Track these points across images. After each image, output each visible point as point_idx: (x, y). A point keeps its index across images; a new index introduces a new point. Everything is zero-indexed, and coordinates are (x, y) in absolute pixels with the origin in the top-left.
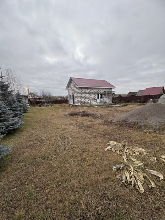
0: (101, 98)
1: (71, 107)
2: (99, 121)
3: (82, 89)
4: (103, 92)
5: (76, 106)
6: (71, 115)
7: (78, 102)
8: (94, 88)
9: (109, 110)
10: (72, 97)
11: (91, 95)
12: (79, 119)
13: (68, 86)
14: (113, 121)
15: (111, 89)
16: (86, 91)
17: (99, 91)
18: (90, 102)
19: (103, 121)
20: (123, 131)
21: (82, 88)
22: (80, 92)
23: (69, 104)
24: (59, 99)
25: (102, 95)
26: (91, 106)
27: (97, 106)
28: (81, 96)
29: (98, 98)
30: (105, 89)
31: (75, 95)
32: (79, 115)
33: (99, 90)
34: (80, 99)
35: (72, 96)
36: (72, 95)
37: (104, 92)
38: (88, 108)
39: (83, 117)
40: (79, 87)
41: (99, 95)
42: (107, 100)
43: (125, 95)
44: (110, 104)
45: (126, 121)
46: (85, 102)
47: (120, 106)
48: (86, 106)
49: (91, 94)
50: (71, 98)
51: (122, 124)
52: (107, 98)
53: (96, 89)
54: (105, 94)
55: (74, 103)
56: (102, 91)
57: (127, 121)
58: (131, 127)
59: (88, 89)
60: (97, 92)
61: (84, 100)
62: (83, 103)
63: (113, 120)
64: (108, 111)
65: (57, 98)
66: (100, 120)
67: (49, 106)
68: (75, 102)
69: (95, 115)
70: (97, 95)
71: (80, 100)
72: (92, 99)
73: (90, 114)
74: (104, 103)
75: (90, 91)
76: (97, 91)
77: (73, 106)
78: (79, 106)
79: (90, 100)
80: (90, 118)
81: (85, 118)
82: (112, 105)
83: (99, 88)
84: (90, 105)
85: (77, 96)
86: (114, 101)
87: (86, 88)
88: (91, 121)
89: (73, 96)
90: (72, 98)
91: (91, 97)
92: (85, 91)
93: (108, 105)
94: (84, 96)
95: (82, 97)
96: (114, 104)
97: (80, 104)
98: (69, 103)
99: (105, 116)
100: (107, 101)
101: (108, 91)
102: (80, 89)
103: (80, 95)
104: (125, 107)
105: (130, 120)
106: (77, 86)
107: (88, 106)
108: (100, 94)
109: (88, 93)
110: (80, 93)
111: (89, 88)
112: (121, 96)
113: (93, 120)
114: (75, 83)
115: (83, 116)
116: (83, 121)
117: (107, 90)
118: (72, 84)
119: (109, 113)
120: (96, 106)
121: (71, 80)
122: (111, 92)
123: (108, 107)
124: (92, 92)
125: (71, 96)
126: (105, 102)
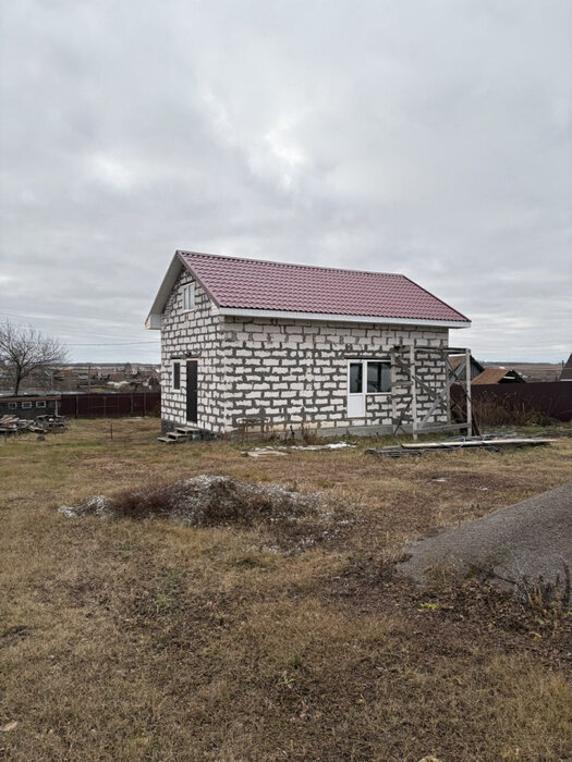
0: (376, 385)
1: (175, 442)
2: (312, 563)
3: (249, 328)
4: (385, 348)
5: (205, 436)
6: (129, 507)
7: (216, 411)
8: (328, 324)
9: (419, 475)
10: (183, 377)
11: (304, 367)
12: (170, 539)
13: (163, 307)
14: (406, 565)
15: (445, 330)
16: (278, 338)
17: (363, 341)
18: (303, 414)
19: (337, 559)
20: (445, 665)
21: (251, 321)
22: (235, 349)
23: (165, 423)
24: (117, 385)
25: (378, 367)
26: (308, 439)
27: (348, 437)
28: (240, 370)
29: (357, 388)
30: (403, 328)
31: (200, 362)
32: (183, 512)
33: (362, 333)
34: (234, 390)
35: (183, 370)
36: (183, 362)
37: (397, 348)
38: (278, 452)
39: (205, 525)
40: (226, 317)
41: (360, 366)
42: (414, 405)
43: (550, 372)
44: (438, 429)
45: (491, 575)
46: (269, 411)
47: (498, 448)
48: (271, 439)
49: (309, 362)
50: (177, 386)
51: (461, 598)
52: (414, 391)
53: (340, 332)
54: (399, 365)
55: (192, 414)
56: (383, 344)
57: (497, 570)
58: (516, 627)
59: (289, 330)
60: (349, 348)
61: (262, 398)
62: (251, 421)
63: (405, 559)
64: (403, 485)
65: (108, 378)
66: (317, 556)
67: (28, 431)
68: (200, 409)
69: (300, 513)
70: (348, 370)
71: (233, 400)
72: (315, 397)
73: (267, 507)
74: (398, 422)
75: (300, 339)
76: (347, 340)
77: (187, 436)
78: (221, 436)
79: (297, 398)
80: (253, 534)
81: (219, 534)
82: (449, 435)
83: (359, 325)
84: (298, 436)
85: (213, 370)
86: (465, 408)
87: (274, 322)
88: (249, 562)
89: (192, 369)
90: (183, 384)
91: (309, 377)
92: (269, 340)
93: (422, 437)
94: (262, 375)
95: (245, 381)
96: (463, 431)
97: (234, 424)
98: (167, 414)
99: (370, 519)
100: (413, 412)
101: (422, 343)
102: (237, 328)
103: (234, 366)
104: (531, 453)
105: (520, 567)
106: (215, 311)
107: (285, 442)
108: (365, 362)
109: (289, 358)
110: (234, 356)
111: (294, 322)
112: (519, 380)
113: (275, 551)
114: (202, 286)
115: (212, 516)
116: (195, 563)
117: (413, 335)
118: (188, 296)
119: (404, 498)
120: (343, 438)
121: (179, 271)
122: (444, 351)
123: (416, 452)
124: (314, 351)
125: (177, 367)
126: (403, 417)
